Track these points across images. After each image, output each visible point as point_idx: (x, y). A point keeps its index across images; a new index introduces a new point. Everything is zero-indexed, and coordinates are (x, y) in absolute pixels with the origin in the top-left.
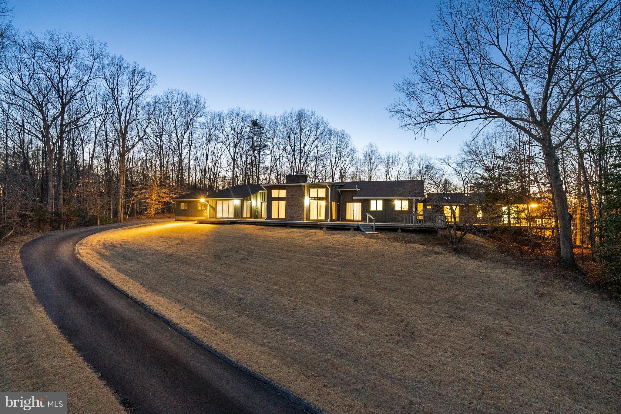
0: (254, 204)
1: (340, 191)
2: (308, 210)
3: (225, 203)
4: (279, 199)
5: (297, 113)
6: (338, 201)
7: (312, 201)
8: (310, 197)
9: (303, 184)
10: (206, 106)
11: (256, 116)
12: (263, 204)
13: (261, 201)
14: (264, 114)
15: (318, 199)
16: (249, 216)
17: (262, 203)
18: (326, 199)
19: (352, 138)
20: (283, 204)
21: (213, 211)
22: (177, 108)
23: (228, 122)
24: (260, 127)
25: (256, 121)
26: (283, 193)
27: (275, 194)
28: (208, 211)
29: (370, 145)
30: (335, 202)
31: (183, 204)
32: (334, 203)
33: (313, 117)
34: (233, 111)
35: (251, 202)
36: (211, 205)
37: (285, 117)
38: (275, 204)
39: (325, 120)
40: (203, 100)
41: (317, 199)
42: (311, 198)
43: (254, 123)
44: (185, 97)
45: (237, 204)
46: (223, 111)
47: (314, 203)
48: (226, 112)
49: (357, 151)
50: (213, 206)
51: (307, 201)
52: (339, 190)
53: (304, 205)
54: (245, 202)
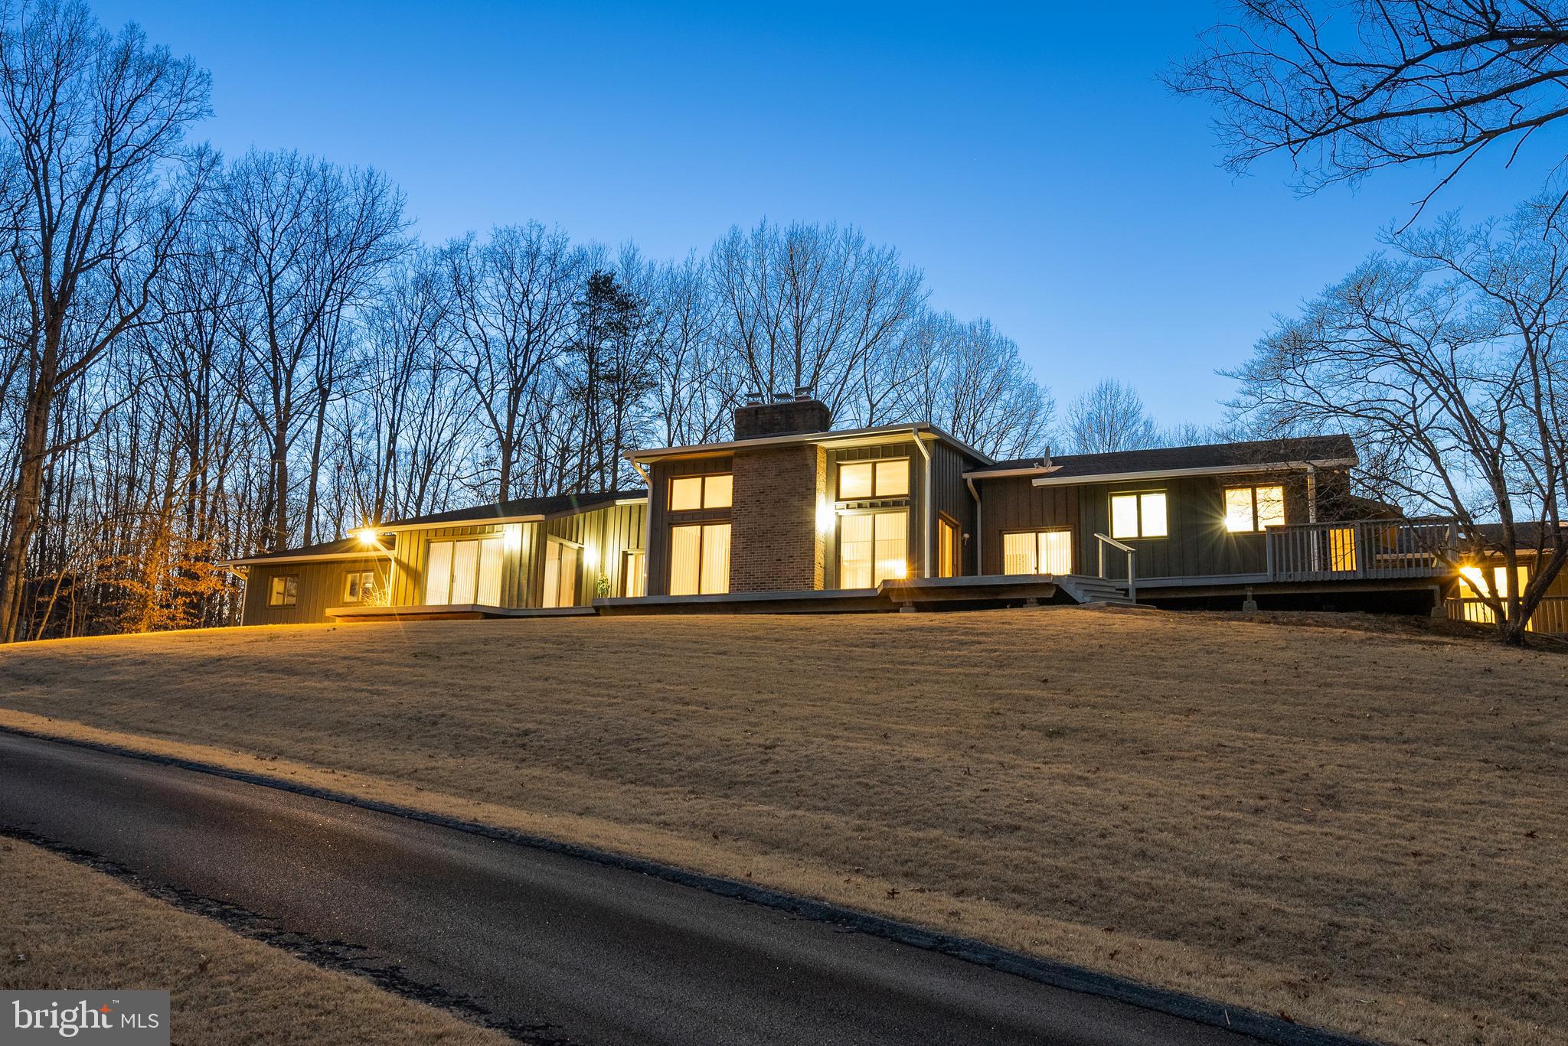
0: (591, 559)
1: (975, 481)
2: (832, 557)
3: (466, 548)
4: (703, 517)
5: (783, 238)
6: (966, 524)
7: (845, 513)
8: (838, 499)
9: (807, 437)
10: (403, 219)
11: (612, 261)
12: (631, 559)
13: (624, 547)
14: (644, 257)
15: (878, 503)
16: (567, 602)
17: (625, 555)
18: (909, 502)
19: (1022, 355)
20: (720, 537)
21: (411, 587)
22: (279, 229)
23: (488, 290)
24: (624, 305)
25: (608, 280)
26: (720, 491)
27: (685, 494)
28: (389, 590)
29: (1106, 392)
30: (954, 527)
31: (278, 585)
32: (948, 530)
33: (852, 258)
34: (512, 236)
35: (580, 551)
36: (405, 559)
37: (731, 253)
38: (684, 537)
39: (903, 265)
40: (390, 197)
41: (872, 505)
42: (843, 504)
43: (601, 287)
44: (318, 181)
45: (516, 549)
46: (471, 236)
47: (857, 526)
48: (484, 240)
49: (1045, 401)
50: (412, 564)
51: (825, 515)
52: (969, 477)
53: (813, 531)
54: (552, 546)
